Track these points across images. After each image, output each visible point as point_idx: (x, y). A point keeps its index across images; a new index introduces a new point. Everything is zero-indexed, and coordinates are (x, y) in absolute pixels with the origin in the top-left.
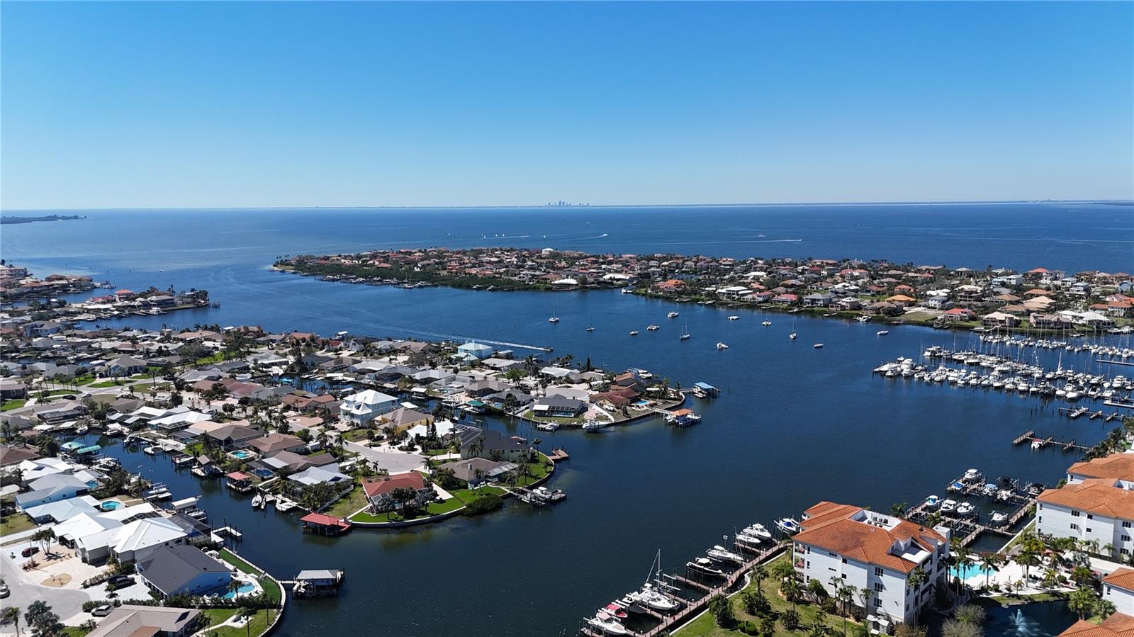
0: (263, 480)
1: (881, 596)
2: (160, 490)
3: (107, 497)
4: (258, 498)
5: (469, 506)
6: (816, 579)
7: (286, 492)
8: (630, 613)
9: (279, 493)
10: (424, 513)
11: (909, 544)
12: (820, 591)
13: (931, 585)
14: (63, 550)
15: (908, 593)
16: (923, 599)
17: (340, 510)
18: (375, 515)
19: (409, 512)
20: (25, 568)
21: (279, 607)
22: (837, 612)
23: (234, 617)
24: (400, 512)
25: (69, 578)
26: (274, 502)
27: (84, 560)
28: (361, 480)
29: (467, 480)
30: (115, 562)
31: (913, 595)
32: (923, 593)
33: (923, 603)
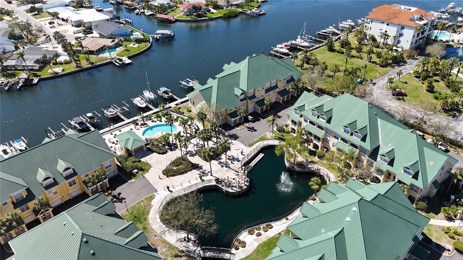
0: (139, 5)
1: (401, 39)
2: (98, 7)
3: (78, 8)
4: (138, 10)
5: (224, 14)
6: (373, 34)
7: (148, 9)
8: (291, 47)
9: (145, 9)
10: (205, 17)
11: (419, 18)
12: (373, 39)
13: (424, 37)
14: (64, 23)
15: (414, 36)
16: (420, 42)
17: (171, 15)
18: (185, 16)
19: (199, 16)
20: (51, 28)
21: (150, 42)
22: (380, 47)
23: (133, 44)
24: (195, 16)
25: (68, 31)
26: (144, 12)
27: (73, 26)
28: (178, 5)
29: (223, 5)
30: (84, 26)
31: (416, 38)
32: (420, 39)
33: (419, 44)
